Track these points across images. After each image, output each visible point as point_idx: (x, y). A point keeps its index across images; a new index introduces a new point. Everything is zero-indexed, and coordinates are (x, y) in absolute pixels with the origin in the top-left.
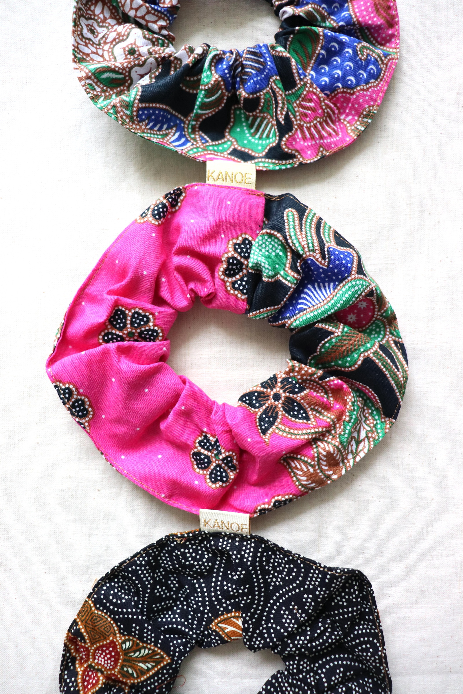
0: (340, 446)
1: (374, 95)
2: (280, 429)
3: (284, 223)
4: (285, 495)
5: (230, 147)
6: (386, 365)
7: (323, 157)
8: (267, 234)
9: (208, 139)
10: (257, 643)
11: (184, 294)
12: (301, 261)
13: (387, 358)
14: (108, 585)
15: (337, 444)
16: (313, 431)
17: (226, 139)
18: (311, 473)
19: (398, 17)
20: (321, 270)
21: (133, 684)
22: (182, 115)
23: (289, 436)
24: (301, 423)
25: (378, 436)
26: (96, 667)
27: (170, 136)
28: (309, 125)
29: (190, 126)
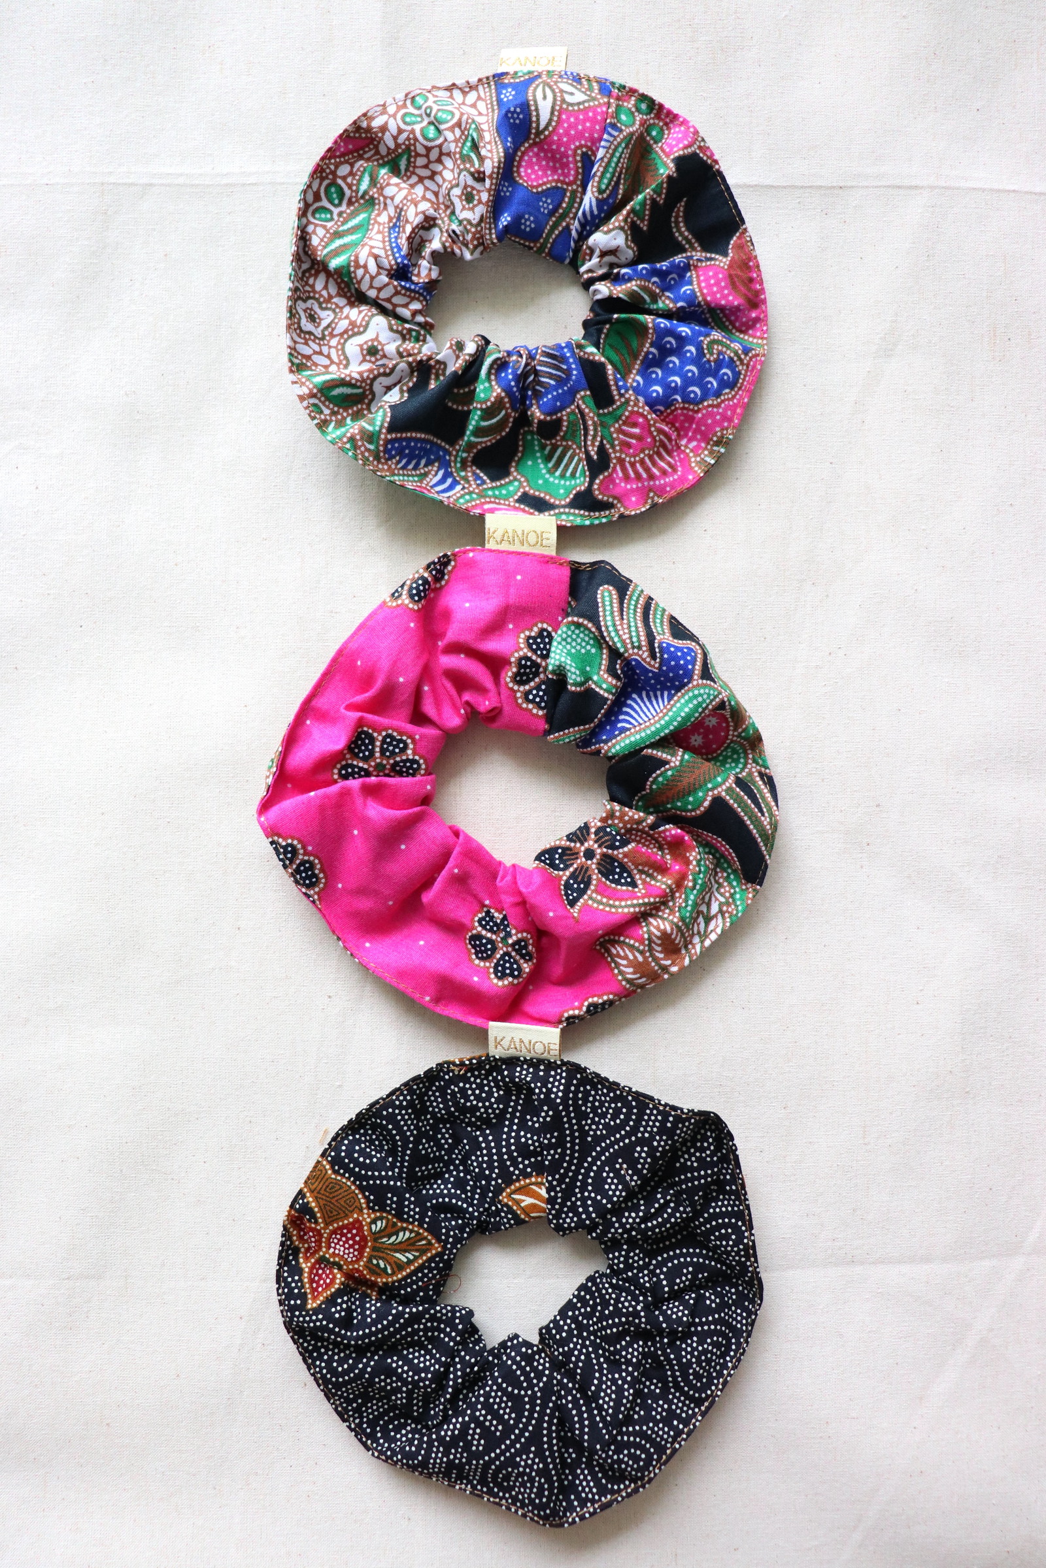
0: (680, 924)
1: (729, 413)
2: (594, 900)
3: (598, 607)
4: (603, 995)
5: (518, 490)
6: (745, 807)
7: (654, 506)
8: (573, 623)
9: (485, 478)
10: (568, 1220)
11: (456, 708)
12: (622, 661)
13: (746, 797)
14: (351, 1138)
15: (676, 920)
16: (641, 901)
17: (511, 478)
18: (640, 963)
19: (764, 293)
20: (650, 675)
21: (386, 1284)
22: (447, 442)
23: (607, 909)
24: (624, 891)
25: (737, 910)
26: (332, 1260)
27: (430, 476)
28: (632, 459)
29: (459, 459)
